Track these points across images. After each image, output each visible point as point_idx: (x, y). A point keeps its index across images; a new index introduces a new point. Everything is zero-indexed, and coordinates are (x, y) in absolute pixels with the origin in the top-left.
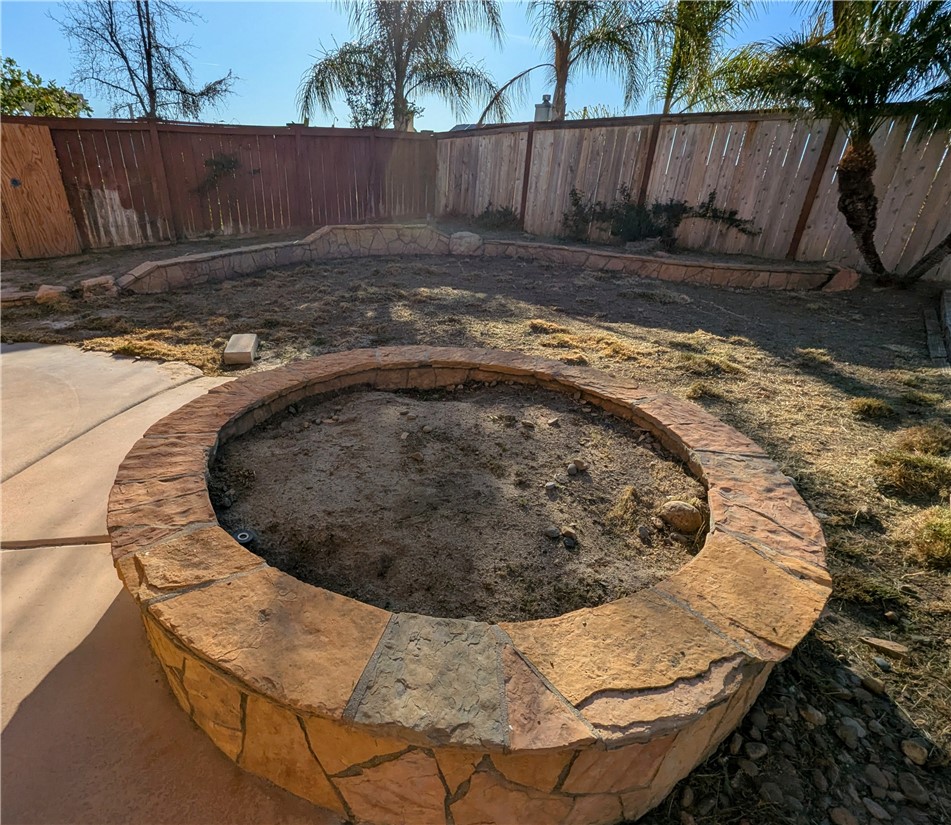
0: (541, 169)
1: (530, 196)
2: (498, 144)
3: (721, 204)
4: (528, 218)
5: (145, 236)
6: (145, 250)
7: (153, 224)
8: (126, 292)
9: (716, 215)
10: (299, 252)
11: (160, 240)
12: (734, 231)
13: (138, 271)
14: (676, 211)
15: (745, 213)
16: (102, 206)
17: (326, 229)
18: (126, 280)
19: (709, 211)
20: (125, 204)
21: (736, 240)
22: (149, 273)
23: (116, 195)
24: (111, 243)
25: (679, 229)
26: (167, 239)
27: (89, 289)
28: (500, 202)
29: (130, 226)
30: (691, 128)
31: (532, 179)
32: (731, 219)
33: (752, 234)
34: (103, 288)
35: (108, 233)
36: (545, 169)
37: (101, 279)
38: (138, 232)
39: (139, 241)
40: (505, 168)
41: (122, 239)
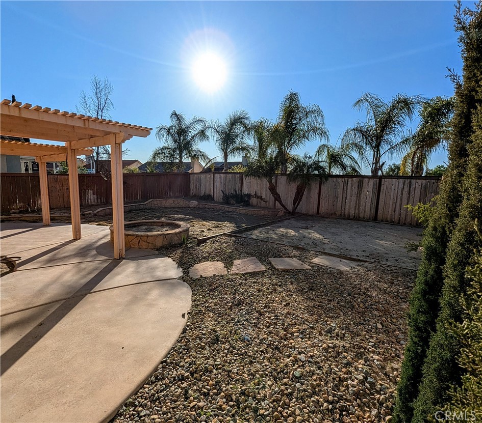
0: (217, 184)
1: (215, 191)
2: (206, 177)
3: (258, 194)
4: (215, 197)
5: (98, 202)
6: (98, 205)
7: (100, 199)
8: (95, 215)
9: (258, 197)
10: (142, 206)
11: (101, 203)
12: (262, 201)
13: (98, 210)
14: (249, 196)
16: (88, 194)
17: (151, 200)
18: (95, 212)
20: (94, 194)
21: (263, 204)
22: (101, 211)
23: (92, 191)
24: (88, 204)
25: (251, 200)
26: (104, 203)
27: (87, 214)
28: (207, 193)
29: (94, 199)
31: (215, 186)
32: (261, 198)
33: (266, 202)
34: (90, 214)
35: (88, 201)
36: (218, 184)
37: (90, 212)
38: (96, 201)
39: (96, 203)
40: (208, 183)
41: (91, 202)
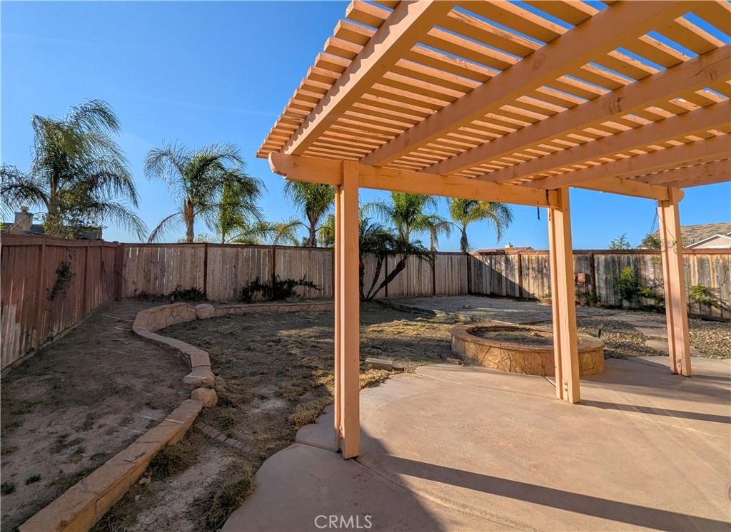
0: (215, 266)
1: (209, 280)
2: (182, 252)
3: (307, 280)
4: (209, 292)
9: (306, 284)
12: (313, 289)
14: (291, 283)
15: (316, 282)
16: (5, 323)
19: (302, 283)
20: (16, 319)
21: (314, 293)
23: (15, 309)
29: (15, 342)
30: (288, 251)
31: (209, 272)
32: (311, 285)
33: (319, 290)
36: (218, 266)
40: (188, 266)
